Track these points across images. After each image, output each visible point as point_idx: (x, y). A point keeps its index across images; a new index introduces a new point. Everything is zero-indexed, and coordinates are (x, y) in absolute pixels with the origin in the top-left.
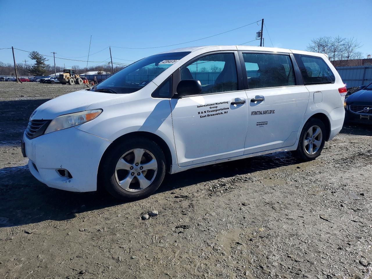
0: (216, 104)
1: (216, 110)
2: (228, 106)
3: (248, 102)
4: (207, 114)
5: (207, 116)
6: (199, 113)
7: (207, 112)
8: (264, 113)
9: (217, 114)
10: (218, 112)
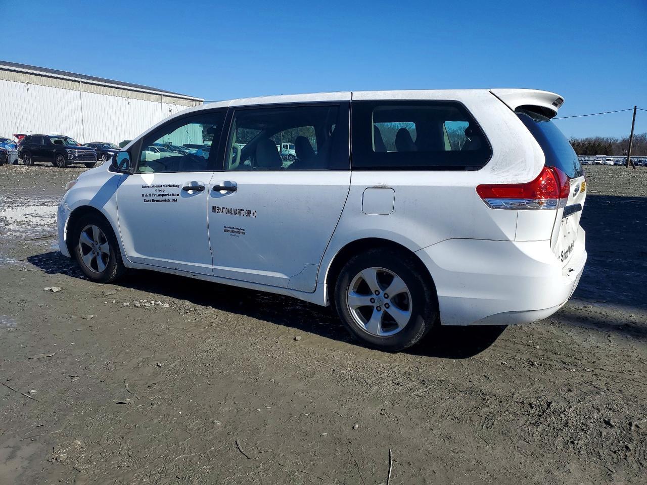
0: (164, 186)
1: (163, 195)
2: (178, 191)
3: (208, 190)
4: (151, 198)
5: (151, 201)
6: (143, 195)
7: (151, 195)
8: (235, 213)
9: (164, 201)
10: (164, 198)
